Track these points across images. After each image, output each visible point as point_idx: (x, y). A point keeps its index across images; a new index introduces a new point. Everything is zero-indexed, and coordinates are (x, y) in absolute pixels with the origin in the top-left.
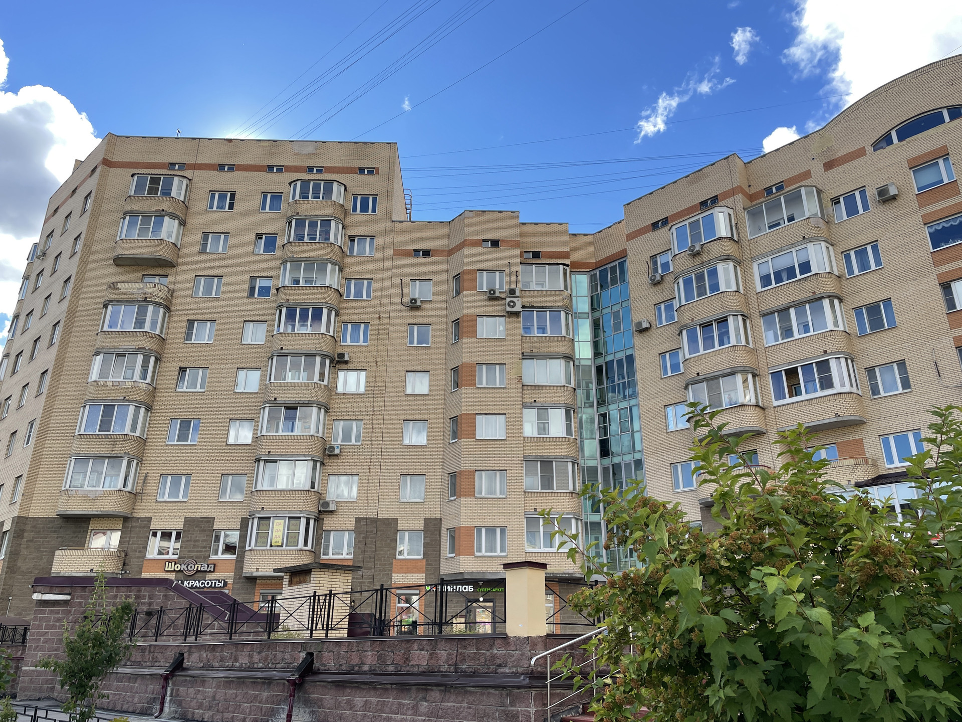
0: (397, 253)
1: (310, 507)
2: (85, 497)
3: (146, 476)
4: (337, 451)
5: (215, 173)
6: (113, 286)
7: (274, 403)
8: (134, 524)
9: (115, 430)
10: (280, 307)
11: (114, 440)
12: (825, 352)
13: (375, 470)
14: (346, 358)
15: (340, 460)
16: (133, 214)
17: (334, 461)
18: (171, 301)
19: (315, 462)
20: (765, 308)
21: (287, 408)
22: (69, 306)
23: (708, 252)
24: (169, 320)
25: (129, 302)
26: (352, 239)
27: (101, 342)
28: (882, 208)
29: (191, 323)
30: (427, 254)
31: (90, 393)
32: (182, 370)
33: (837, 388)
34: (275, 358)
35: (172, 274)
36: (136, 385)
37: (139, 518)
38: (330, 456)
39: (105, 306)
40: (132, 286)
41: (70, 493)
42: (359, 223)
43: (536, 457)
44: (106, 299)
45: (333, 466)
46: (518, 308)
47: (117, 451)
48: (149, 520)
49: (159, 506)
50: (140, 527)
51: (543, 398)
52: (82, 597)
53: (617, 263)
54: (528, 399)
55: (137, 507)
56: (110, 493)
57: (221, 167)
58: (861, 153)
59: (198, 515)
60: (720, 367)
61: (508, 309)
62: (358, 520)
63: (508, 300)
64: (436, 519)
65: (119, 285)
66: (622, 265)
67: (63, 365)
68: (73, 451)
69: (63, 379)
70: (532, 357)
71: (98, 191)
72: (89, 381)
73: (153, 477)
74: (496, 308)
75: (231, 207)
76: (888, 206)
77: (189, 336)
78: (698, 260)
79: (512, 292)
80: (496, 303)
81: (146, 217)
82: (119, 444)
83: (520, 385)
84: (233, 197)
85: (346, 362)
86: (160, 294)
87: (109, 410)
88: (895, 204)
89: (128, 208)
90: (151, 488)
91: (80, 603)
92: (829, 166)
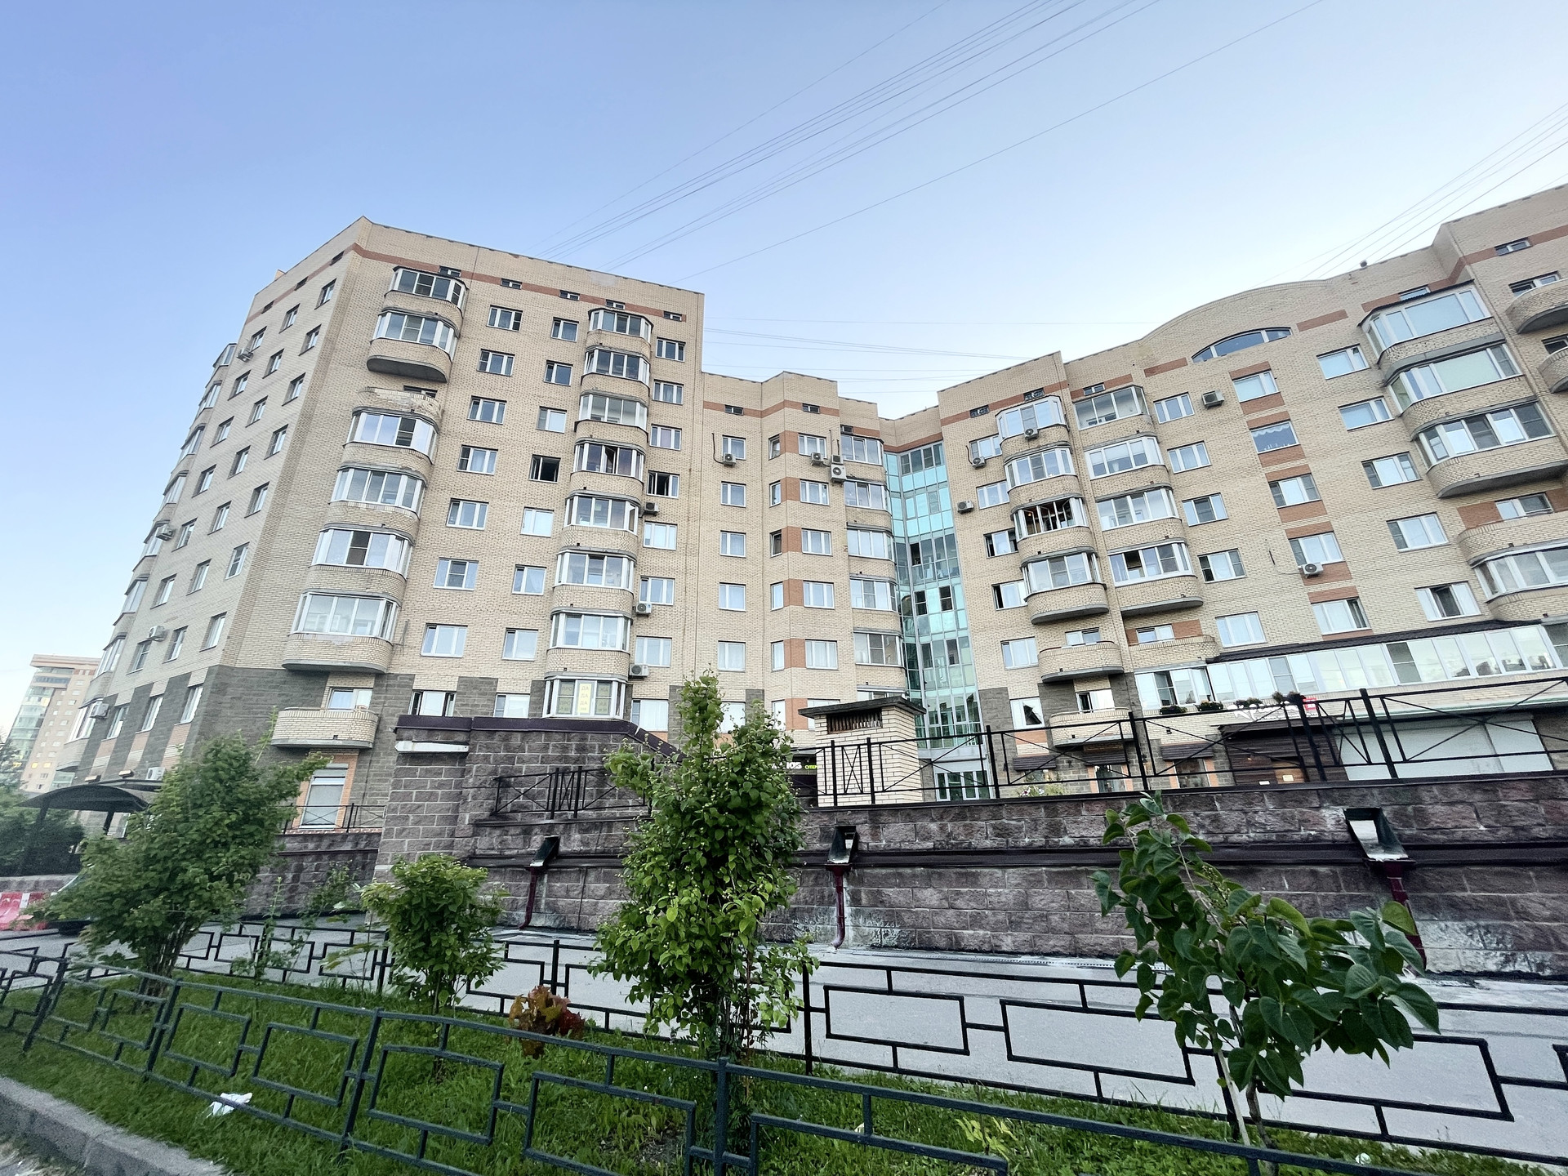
0: (708, 405)
1: (620, 672)
2: (328, 644)
3: (407, 623)
4: (648, 610)
5: (498, 287)
6: (370, 390)
7: (577, 550)
8: (391, 682)
9: (371, 561)
10: (581, 444)
11: (370, 575)
12: (1167, 537)
13: (690, 634)
14: (656, 509)
15: (649, 621)
16: (398, 312)
17: (643, 621)
18: (441, 421)
19: (627, 618)
20: (1099, 494)
21: (592, 557)
22: (303, 409)
23: (1045, 436)
24: (438, 442)
25: (389, 413)
26: (658, 382)
27: (348, 455)
28: (1207, 413)
29: (466, 451)
30: (738, 411)
31: (335, 515)
32: (455, 502)
33: (1181, 571)
34: (576, 499)
35: (441, 390)
36: (398, 510)
37: (397, 675)
38: (639, 615)
39: (357, 413)
40: (393, 393)
41: (306, 637)
42: (668, 369)
43: (865, 629)
44: (357, 404)
45: (643, 626)
46: (843, 476)
47: (374, 590)
48: (412, 677)
49: (425, 661)
50: (399, 686)
51: (870, 570)
52: (488, 747)
53: (932, 446)
54: (856, 571)
55: (395, 661)
56: (363, 641)
57: (505, 282)
58: (1182, 363)
59: (477, 675)
60: (1065, 546)
61: (834, 476)
62: (673, 688)
63: (833, 466)
64: (758, 691)
65: (376, 390)
66: (936, 447)
67: (291, 479)
68: (307, 585)
69: (292, 497)
70: (856, 529)
71: (347, 280)
72: (332, 500)
73: (417, 625)
74: (820, 475)
75: (516, 327)
76: (1212, 411)
77: (463, 465)
78: (1034, 444)
79: (837, 459)
80: (818, 469)
81: (415, 318)
82: (376, 581)
83: (846, 555)
84: (518, 317)
85: (655, 514)
86: (431, 408)
87: (361, 539)
88: (1218, 410)
89: (389, 303)
90: (415, 638)
91: (486, 758)
92: (1150, 372)
